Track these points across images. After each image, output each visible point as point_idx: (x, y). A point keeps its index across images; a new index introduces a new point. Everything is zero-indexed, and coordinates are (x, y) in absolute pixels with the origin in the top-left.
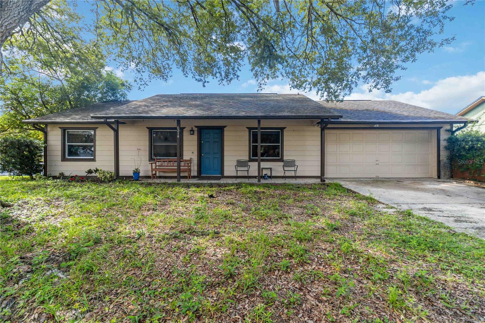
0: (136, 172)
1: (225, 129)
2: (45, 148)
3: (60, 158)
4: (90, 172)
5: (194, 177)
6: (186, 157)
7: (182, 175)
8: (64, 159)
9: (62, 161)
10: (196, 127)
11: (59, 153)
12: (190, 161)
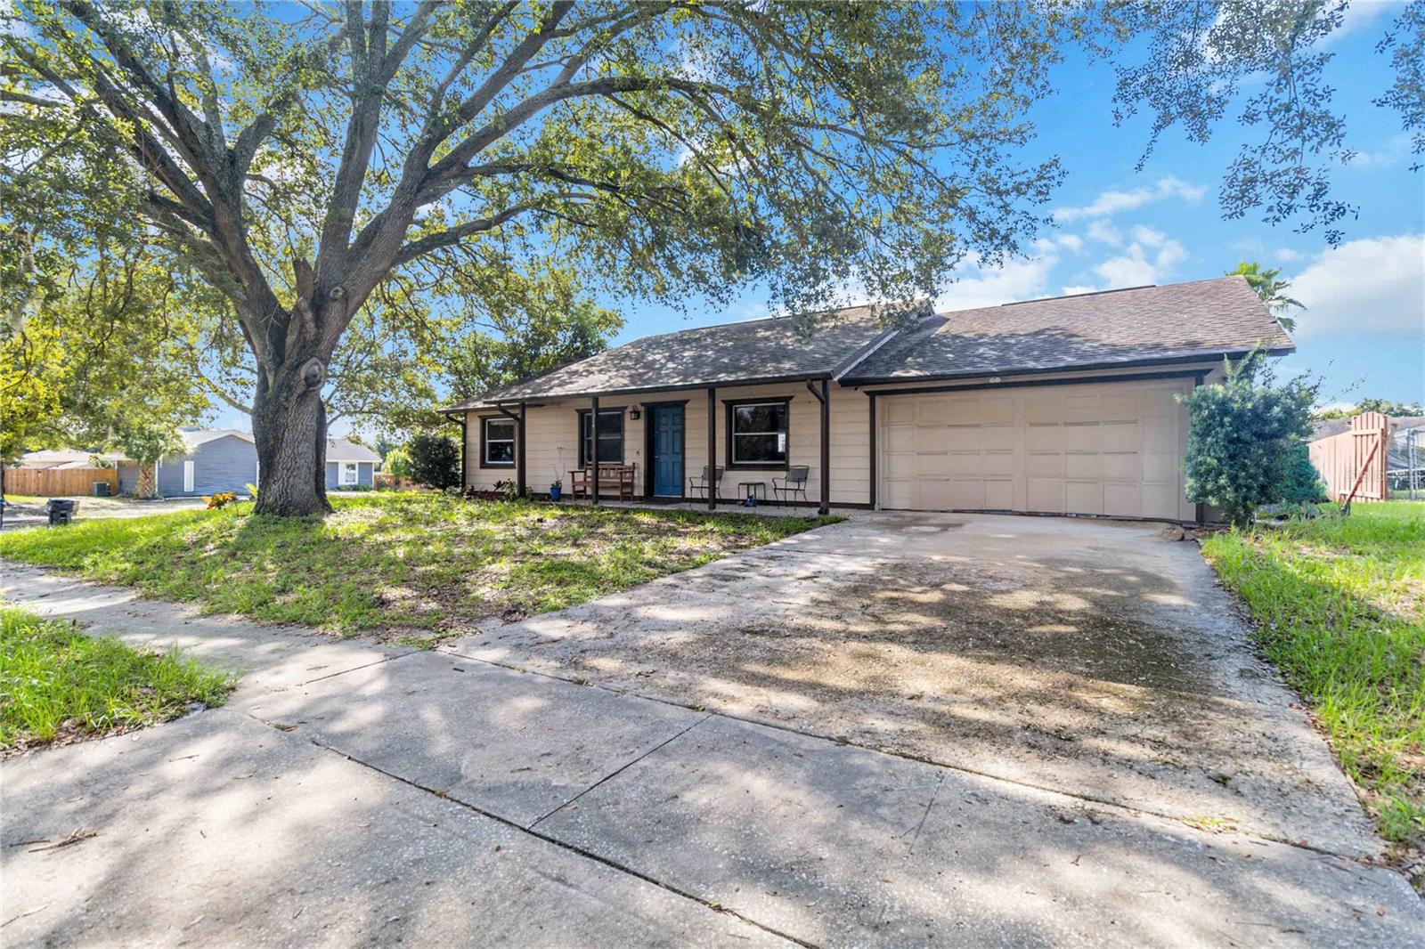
0: (557, 487)
1: (687, 406)
2: (464, 448)
3: (478, 463)
4: (499, 485)
5: (640, 498)
6: (628, 463)
7: (601, 493)
8: (483, 466)
9: (481, 467)
10: (643, 404)
11: (478, 456)
12: (634, 467)
